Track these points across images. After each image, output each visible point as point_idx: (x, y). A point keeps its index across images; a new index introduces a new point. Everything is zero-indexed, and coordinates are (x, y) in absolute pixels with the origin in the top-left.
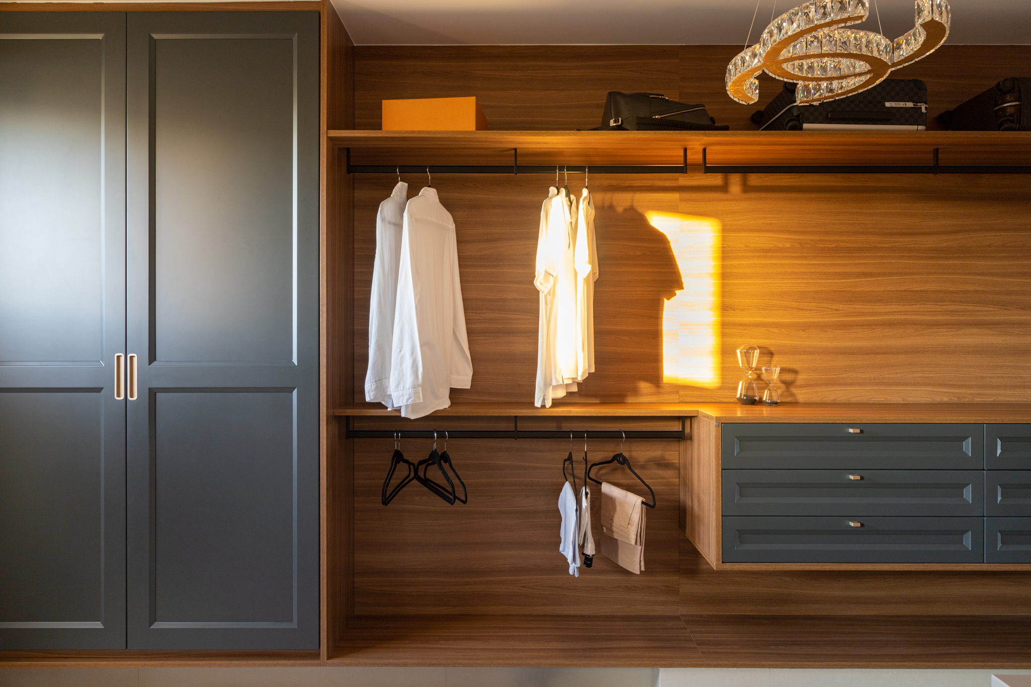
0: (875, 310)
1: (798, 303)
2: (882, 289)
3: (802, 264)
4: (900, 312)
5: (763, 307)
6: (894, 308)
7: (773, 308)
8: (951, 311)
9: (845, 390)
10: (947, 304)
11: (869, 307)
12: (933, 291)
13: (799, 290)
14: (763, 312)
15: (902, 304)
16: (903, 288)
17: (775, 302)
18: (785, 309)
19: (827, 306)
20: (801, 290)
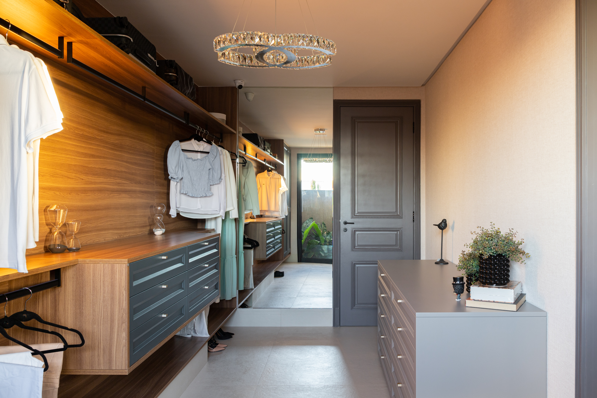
0: (96, 180)
1: (68, 173)
2: (97, 167)
3: (69, 144)
4: (103, 182)
5: (52, 175)
6: (102, 180)
7: (57, 176)
8: (118, 183)
9: (85, 236)
10: (117, 178)
11: (93, 178)
12: (113, 170)
13: (68, 163)
14: (53, 178)
15: (104, 177)
16: (104, 167)
17: (58, 171)
18: (62, 177)
19: (79, 176)
20: (69, 163)
